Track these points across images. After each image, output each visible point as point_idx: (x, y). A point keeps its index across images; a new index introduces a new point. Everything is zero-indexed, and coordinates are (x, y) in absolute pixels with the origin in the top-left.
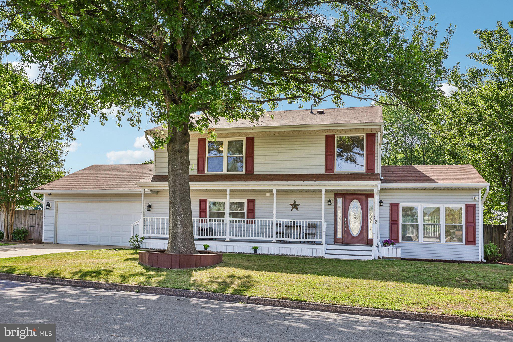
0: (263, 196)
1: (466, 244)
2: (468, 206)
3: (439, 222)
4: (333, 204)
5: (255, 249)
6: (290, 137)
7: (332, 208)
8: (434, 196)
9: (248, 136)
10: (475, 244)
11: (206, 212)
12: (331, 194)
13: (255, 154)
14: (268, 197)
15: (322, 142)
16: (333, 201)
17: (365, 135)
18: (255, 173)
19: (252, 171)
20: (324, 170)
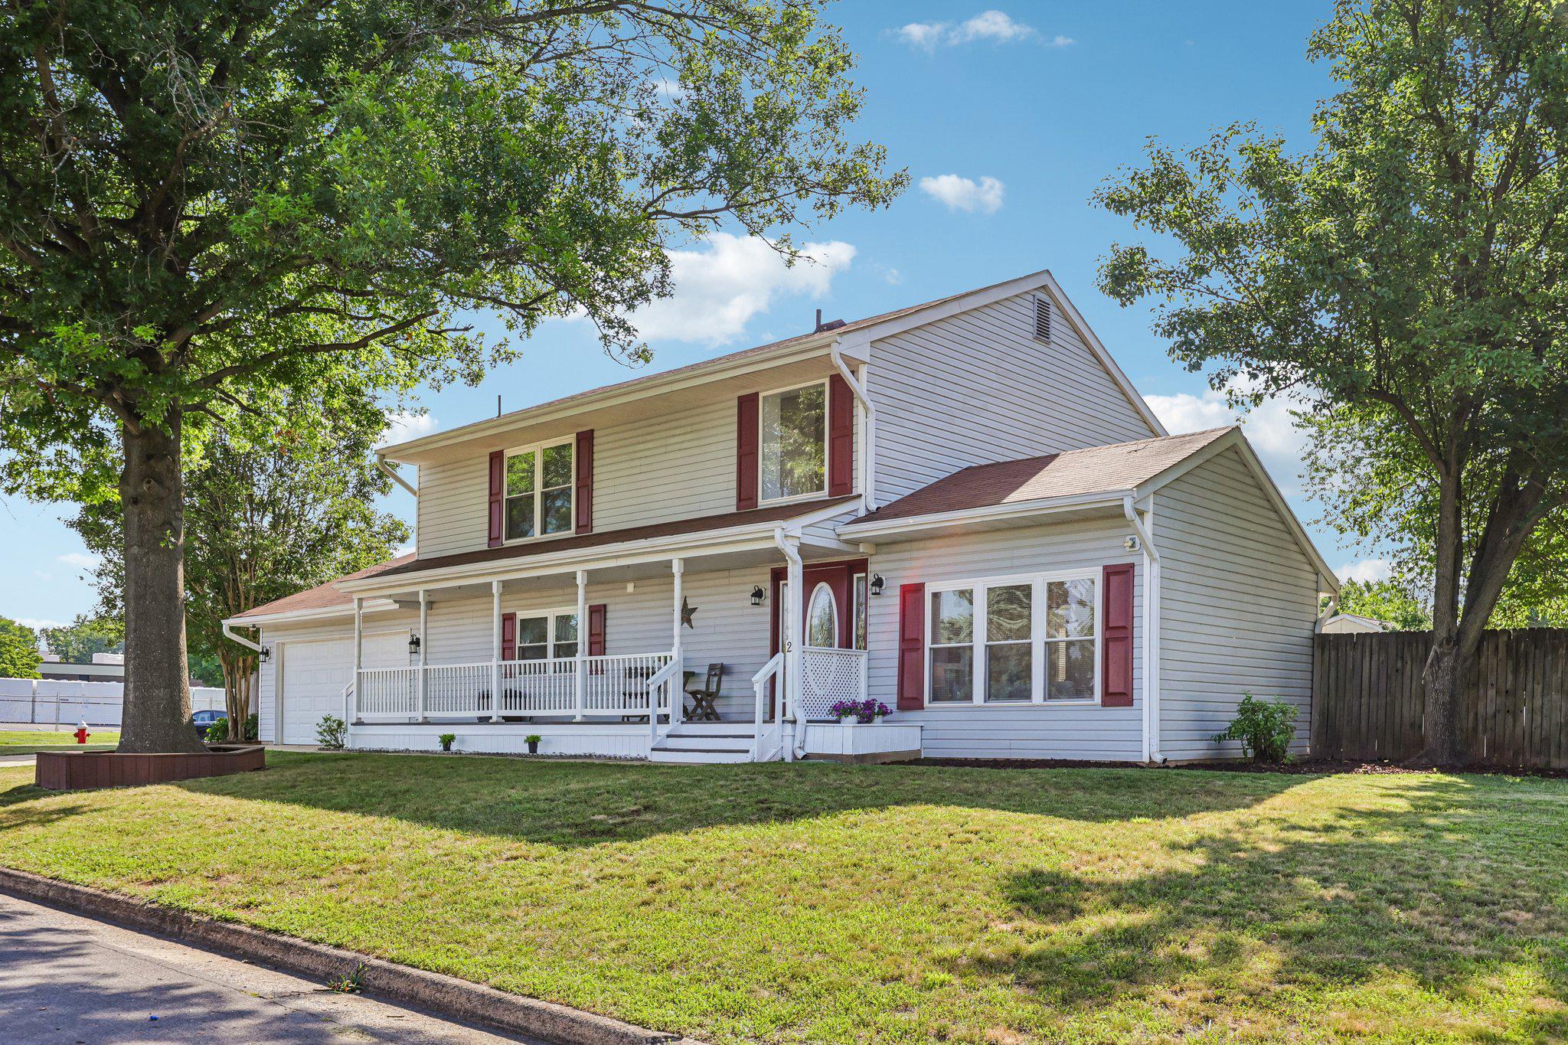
0: (618, 592)
1: (1104, 704)
2: (1110, 572)
3: (1028, 635)
4: (768, 601)
5: (533, 742)
6: (664, 419)
7: (763, 614)
8: (1017, 548)
9: (580, 430)
10: (1130, 703)
11: (512, 648)
12: (758, 570)
13: (595, 478)
14: (630, 594)
15: (728, 420)
16: (768, 593)
17: (827, 381)
18: (596, 531)
19: (589, 525)
20: (734, 501)
